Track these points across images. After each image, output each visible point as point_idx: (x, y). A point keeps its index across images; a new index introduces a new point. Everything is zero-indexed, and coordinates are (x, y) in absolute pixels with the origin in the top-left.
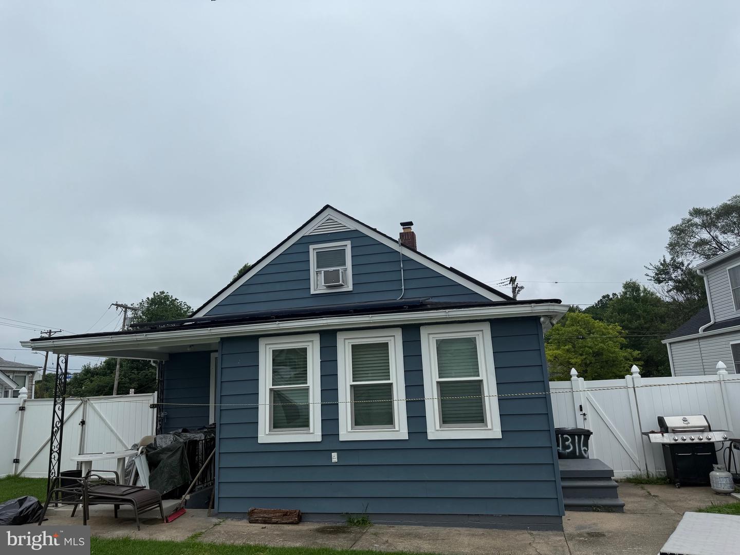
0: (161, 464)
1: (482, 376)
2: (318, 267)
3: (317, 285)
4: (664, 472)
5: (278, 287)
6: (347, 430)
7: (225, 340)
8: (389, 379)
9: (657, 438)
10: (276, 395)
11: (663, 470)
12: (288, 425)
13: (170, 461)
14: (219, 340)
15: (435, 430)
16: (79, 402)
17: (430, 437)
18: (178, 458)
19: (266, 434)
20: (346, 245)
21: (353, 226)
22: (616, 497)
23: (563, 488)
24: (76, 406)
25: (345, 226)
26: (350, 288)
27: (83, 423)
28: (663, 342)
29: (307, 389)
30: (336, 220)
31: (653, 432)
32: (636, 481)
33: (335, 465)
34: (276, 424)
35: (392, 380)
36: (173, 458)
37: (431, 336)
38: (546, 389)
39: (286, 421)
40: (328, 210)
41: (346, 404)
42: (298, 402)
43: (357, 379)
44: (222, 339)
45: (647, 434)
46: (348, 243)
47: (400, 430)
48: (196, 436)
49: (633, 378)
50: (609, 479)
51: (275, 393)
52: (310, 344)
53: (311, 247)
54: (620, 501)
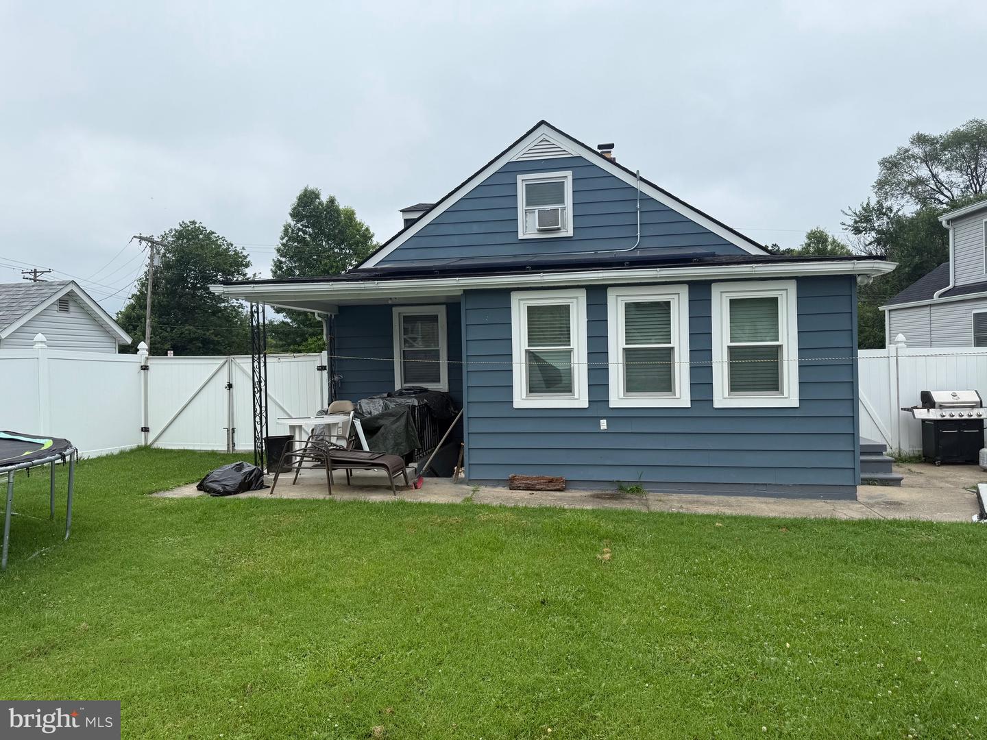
0: (382, 430)
1: (782, 341)
2: (528, 204)
3: (528, 226)
4: (919, 451)
5: (475, 228)
6: (618, 396)
7: (468, 293)
8: (670, 343)
9: (922, 414)
10: (531, 356)
11: (918, 449)
12: (548, 389)
13: (394, 427)
14: (462, 292)
15: (722, 397)
16: (222, 362)
17: (716, 405)
18: (404, 424)
19: (522, 398)
20: (566, 177)
21: (576, 151)
22: (891, 471)
23: (862, 462)
24: (218, 366)
25: (565, 151)
26: (570, 233)
27: (230, 386)
28: (881, 308)
29: (569, 352)
30: (553, 142)
31: (916, 408)
32: (901, 460)
33: (604, 433)
34: (533, 389)
35: (674, 343)
36: (398, 424)
37: (724, 295)
39: (544, 386)
40: (543, 128)
41: (618, 367)
42: (559, 365)
43: (630, 342)
44: (464, 291)
45: (911, 410)
46: (569, 174)
47: (681, 396)
48: (408, 401)
49: (897, 349)
50: (880, 454)
51: (531, 354)
52: (575, 300)
53: (520, 177)
54: (894, 475)
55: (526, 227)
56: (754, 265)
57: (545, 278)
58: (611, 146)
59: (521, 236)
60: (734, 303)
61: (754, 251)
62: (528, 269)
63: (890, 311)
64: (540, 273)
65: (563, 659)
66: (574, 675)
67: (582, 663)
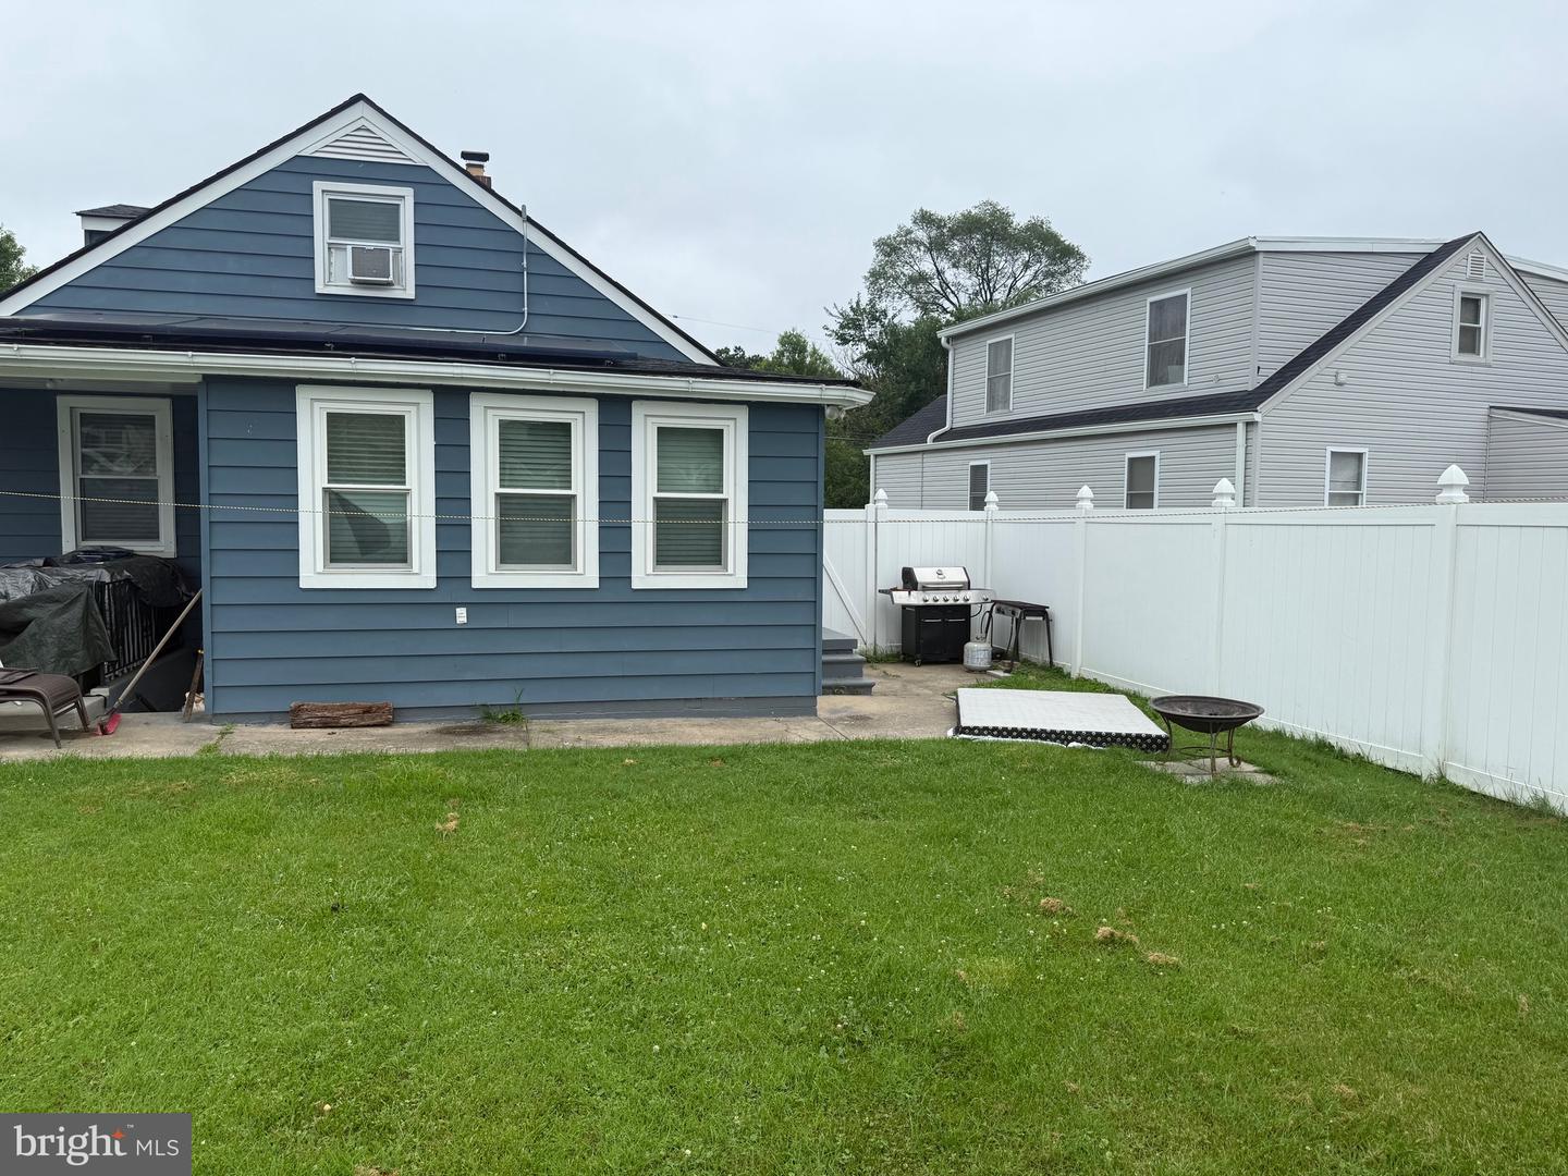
1: (728, 492)
2: (333, 234)
3: (333, 272)
4: (897, 647)
5: (232, 265)
6: (487, 569)
7: (212, 380)
8: (570, 488)
9: (902, 598)
10: (334, 500)
11: (897, 644)
12: (366, 557)
13: (58, 621)
14: (200, 379)
15: (645, 573)
17: (636, 585)
18: (79, 616)
19: (315, 570)
20: (404, 197)
21: (421, 157)
22: (860, 675)
23: (824, 663)
25: (400, 153)
26: (410, 293)
28: (866, 452)
29: (404, 495)
30: (380, 134)
31: (895, 589)
32: (874, 659)
33: (462, 629)
34: (336, 555)
35: (576, 488)
36: (67, 615)
37: (650, 420)
38: (819, 517)
39: (357, 550)
40: (361, 106)
41: (487, 522)
42: (386, 517)
43: (506, 483)
44: (204, 376)
45: (889, 592)
46: (408, 192)
47: (585, 572)
49: (876, 509)
50: (849, 651)
51: (333, 497)
52: (413, 409)
53: (318, 186)
54: (865, 680)
55: (330, 274)
56: (691, 379)
57: (360, 366)
58: (485, 157)
59: (320, 288)
60: (663, 432)
61: (699, 358)
62: (329, 349)
63: (876, 456)
64: (350, 356)
65: (362, 993)
66: (378, 1016)
67: (394, 996)
